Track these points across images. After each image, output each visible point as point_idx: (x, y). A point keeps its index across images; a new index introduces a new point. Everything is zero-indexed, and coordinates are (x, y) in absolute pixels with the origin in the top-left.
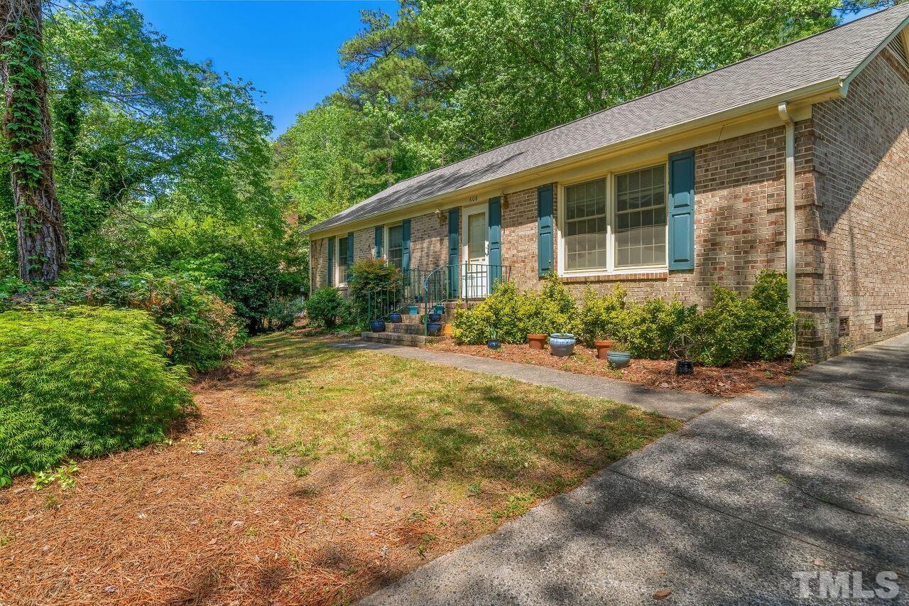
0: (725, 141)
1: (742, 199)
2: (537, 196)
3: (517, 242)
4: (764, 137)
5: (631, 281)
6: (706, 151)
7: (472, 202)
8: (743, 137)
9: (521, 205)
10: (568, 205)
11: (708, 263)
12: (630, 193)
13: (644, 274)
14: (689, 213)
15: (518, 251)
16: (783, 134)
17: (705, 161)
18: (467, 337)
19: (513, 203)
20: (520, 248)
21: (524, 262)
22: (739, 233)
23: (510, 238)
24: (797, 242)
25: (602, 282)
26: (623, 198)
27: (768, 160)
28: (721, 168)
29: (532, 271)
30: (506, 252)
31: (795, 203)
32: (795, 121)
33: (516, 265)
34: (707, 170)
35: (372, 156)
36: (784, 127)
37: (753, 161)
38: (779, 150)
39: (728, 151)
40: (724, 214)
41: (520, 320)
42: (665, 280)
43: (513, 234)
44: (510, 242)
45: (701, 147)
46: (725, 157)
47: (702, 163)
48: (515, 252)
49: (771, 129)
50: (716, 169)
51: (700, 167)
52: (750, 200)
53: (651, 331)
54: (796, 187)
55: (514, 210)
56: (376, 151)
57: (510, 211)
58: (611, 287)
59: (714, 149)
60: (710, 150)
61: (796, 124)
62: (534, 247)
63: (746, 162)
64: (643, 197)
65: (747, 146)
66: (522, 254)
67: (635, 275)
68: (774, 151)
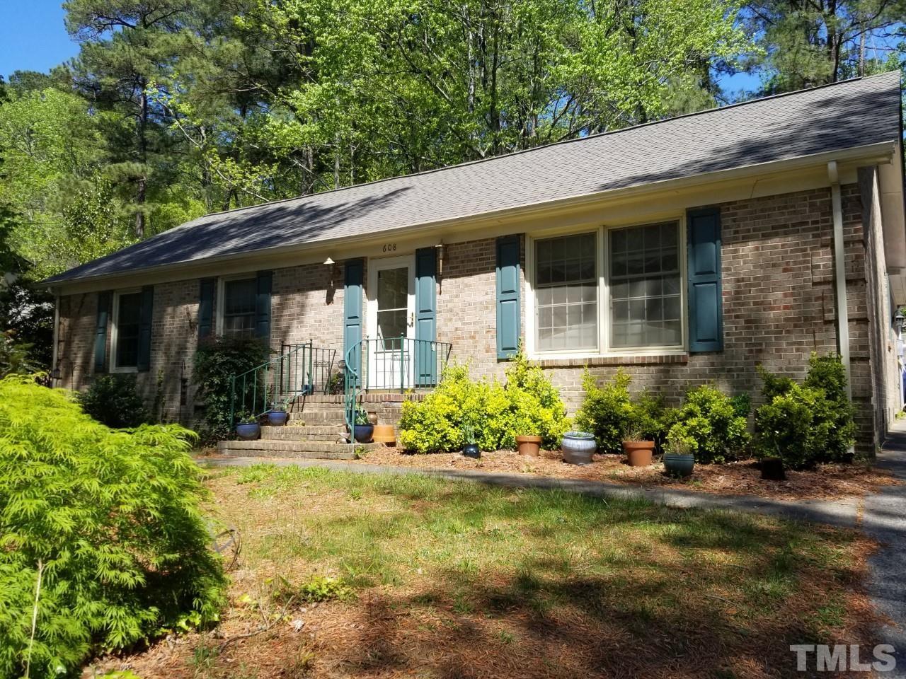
0: (758, 199)
1: (781, 269)
2: (494, 250)
3: (463, 310)
4: (805, 199)
5: (637, 365)
6: (735, 208)
7: (387, 253)
8: (781, 196)
9: (471, 261)
10: (539, 265)
11: (742, 345)
12: (630, 254)
13: (655, 357)
14: (716, 282)
15: (464, 324)
16: (827, 197)
17: (734, 221)
18: (424, 442)
19: (457, 258)
20: (466, 320)
21: (474, 338)
22: (779, 308)
23: (450, 305)
24: (849, 320)
25: (595, 366)
26: (621, 259)
27: (810, 226)
28: (754, 230)
29: (487, 351)
30: (444, 325)
31: (846, 276)
32: (842, 183)
33: (461, 342)
34: (736, 232)
35: (116, 173)
36: (829, 189)
37: (793, 225)
38: (823, 214)
39: (762, 211)
40: (760, 286)
41: (491, 416)
42: (685, 364)
43: (456, 300)
44: (451, 310)
45: (729, 203)
46: (759, 217)
47: (730, 223)
48: (459, 324)
49: (813, 191)
50: (748, 231)
51: (727, 227)
52: (791, 270)
53: (704, 426)
54: (846, 258)
55: (457, 267)
56: (124, 166)
57: (451, 268)
58: (609, 373)
59: (745, 207)
60: (740, 207)
61: (842, 187)
62: (491, 318)
63: (785, 226)
64: (647, 260)
65: (785, 208)
66: (472, 328)
67: (644, 358)
68: (817, 216)
